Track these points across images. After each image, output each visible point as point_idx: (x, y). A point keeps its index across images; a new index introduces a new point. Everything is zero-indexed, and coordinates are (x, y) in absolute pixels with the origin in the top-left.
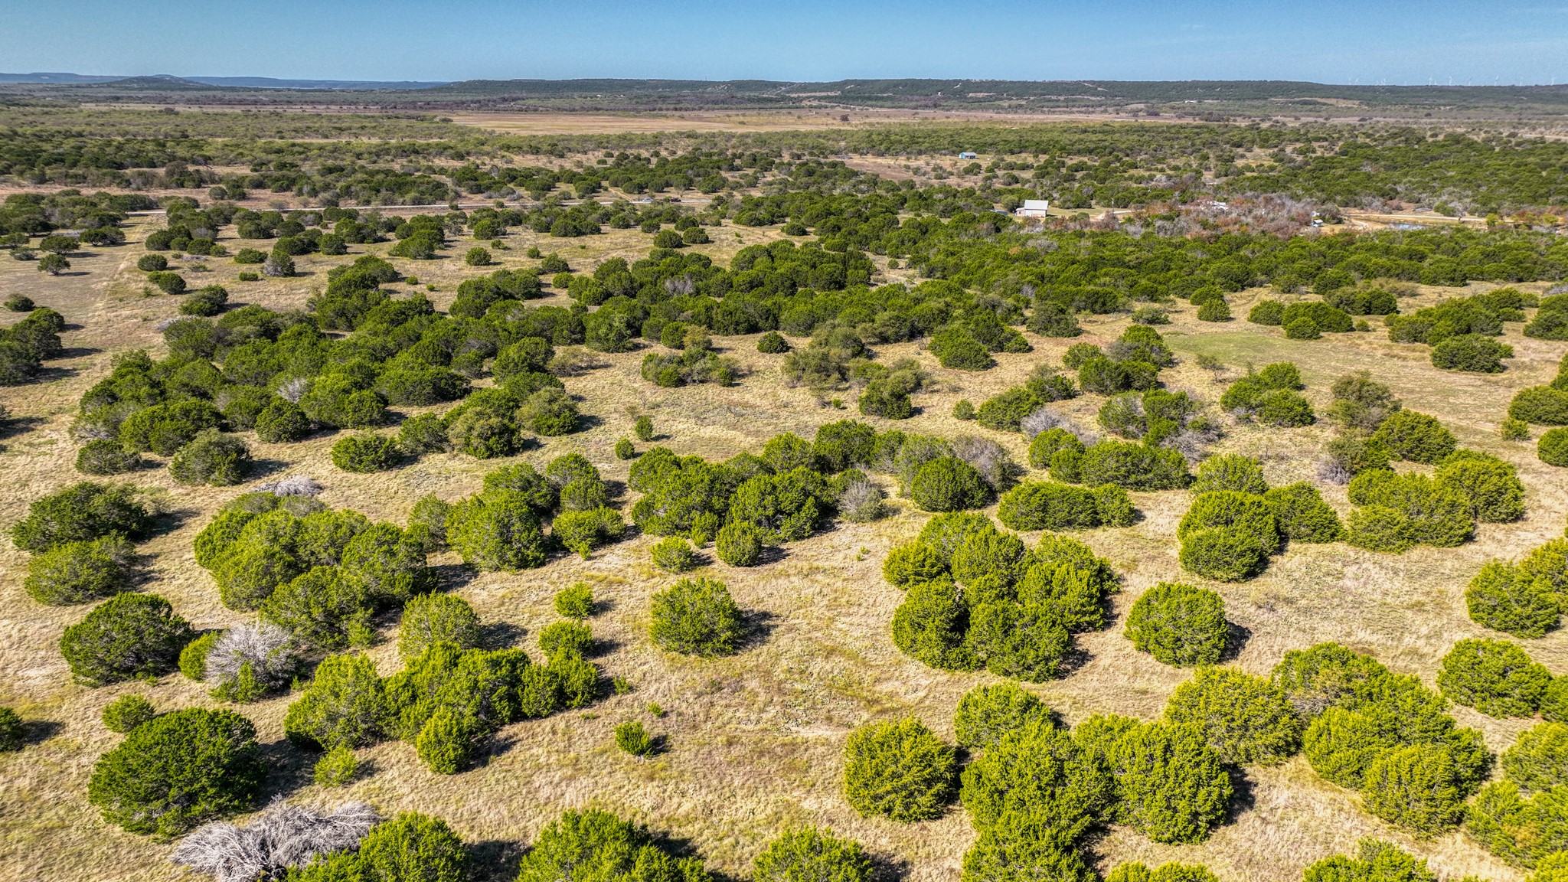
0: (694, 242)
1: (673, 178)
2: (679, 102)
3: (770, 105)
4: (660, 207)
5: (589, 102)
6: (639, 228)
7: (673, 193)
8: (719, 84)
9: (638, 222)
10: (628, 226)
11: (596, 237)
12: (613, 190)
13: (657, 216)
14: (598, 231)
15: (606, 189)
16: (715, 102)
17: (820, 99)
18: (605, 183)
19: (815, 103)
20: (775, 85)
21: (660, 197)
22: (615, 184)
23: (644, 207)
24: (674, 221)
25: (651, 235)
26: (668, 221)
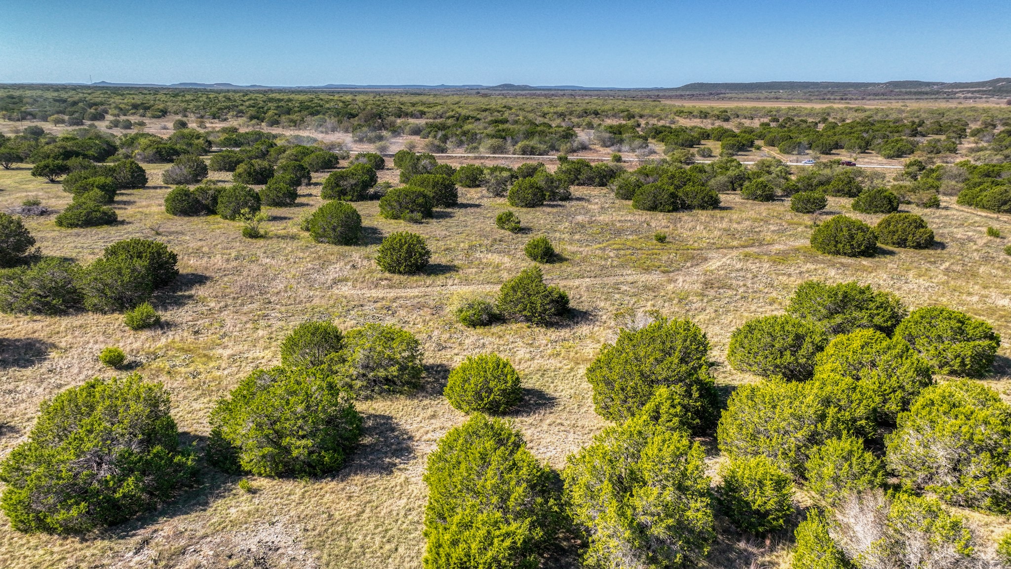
0: (902, 243)
1: (845, 140)
2: (845, 94)
3: (926, 96)
4: (827, 171)
5: (773, 95)
6: (788, 202)
7: (844, 156)
8: (879, 84)
9: (788, 192)
10: (769, 197)
11: (703, 215)
12: (766, 150)
13: (821, 184)
14: (713, 204)
15: (759, 148)
16: (876, 94)
17: (973, 92)
18: (758, 142)
19: (970, 95)
20: (928, 84)
21: (825, 159)
22: (772, 143)
23: (803, 169)
24: (850, 195)
25: (807, 219)
26: (839, 192)
